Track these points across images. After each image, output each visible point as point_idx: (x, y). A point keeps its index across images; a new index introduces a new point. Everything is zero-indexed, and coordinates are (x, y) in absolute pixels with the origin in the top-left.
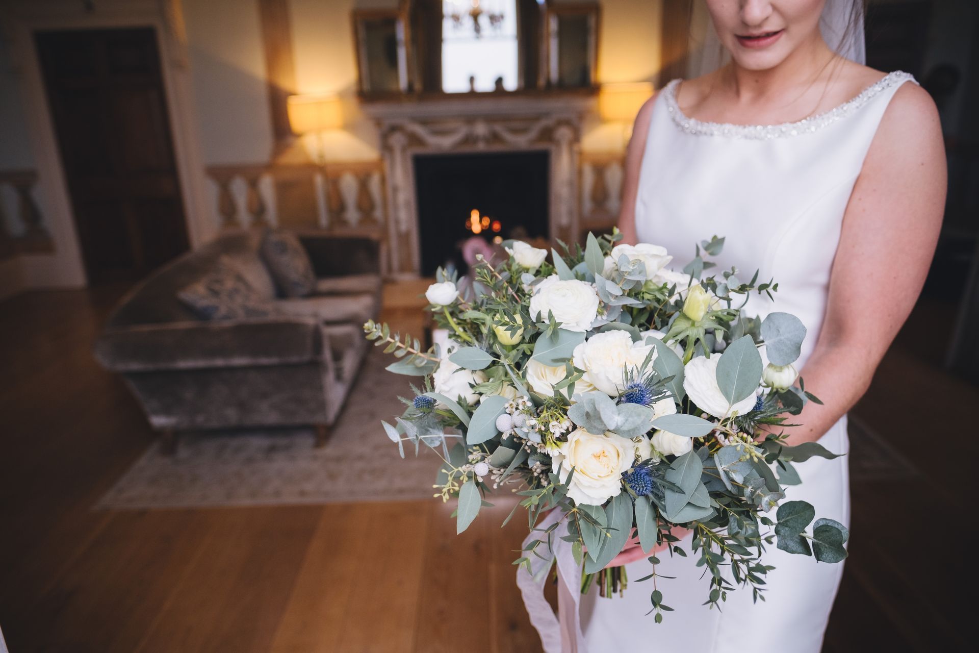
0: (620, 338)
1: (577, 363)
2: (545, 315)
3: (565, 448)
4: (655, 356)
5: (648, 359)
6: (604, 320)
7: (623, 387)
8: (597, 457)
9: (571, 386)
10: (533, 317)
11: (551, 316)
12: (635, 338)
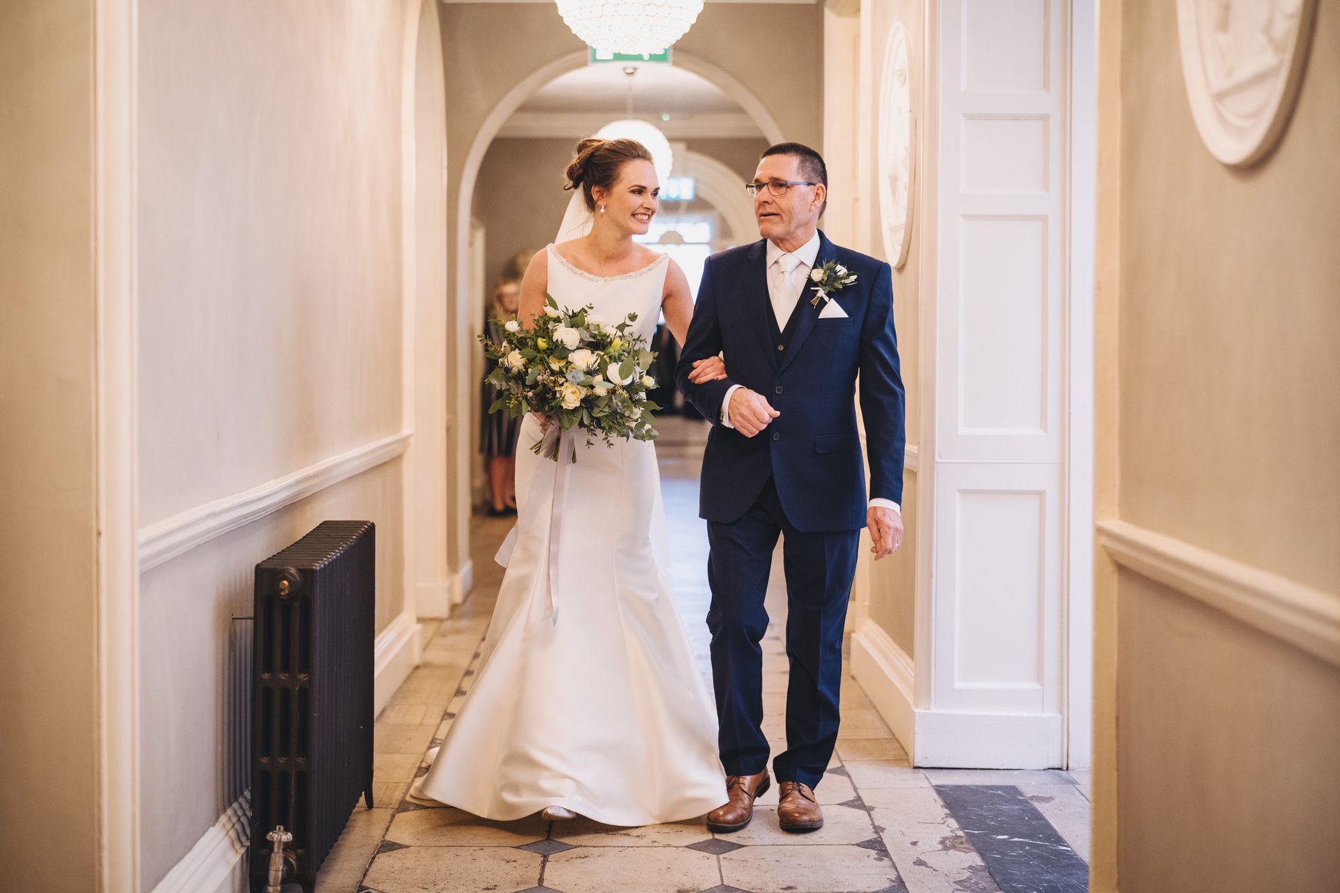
0: (587, 352)
1: (570, 359)
2: (560, 340)
3: (562, 388)
4: (599, 361)
5: (596, 361)
6: (581, 345)
7: (586, 370)
8: (573, 393)
9: (567, 369)
10: (554, 340)
11: (562, 342)
12: (593, 353)
